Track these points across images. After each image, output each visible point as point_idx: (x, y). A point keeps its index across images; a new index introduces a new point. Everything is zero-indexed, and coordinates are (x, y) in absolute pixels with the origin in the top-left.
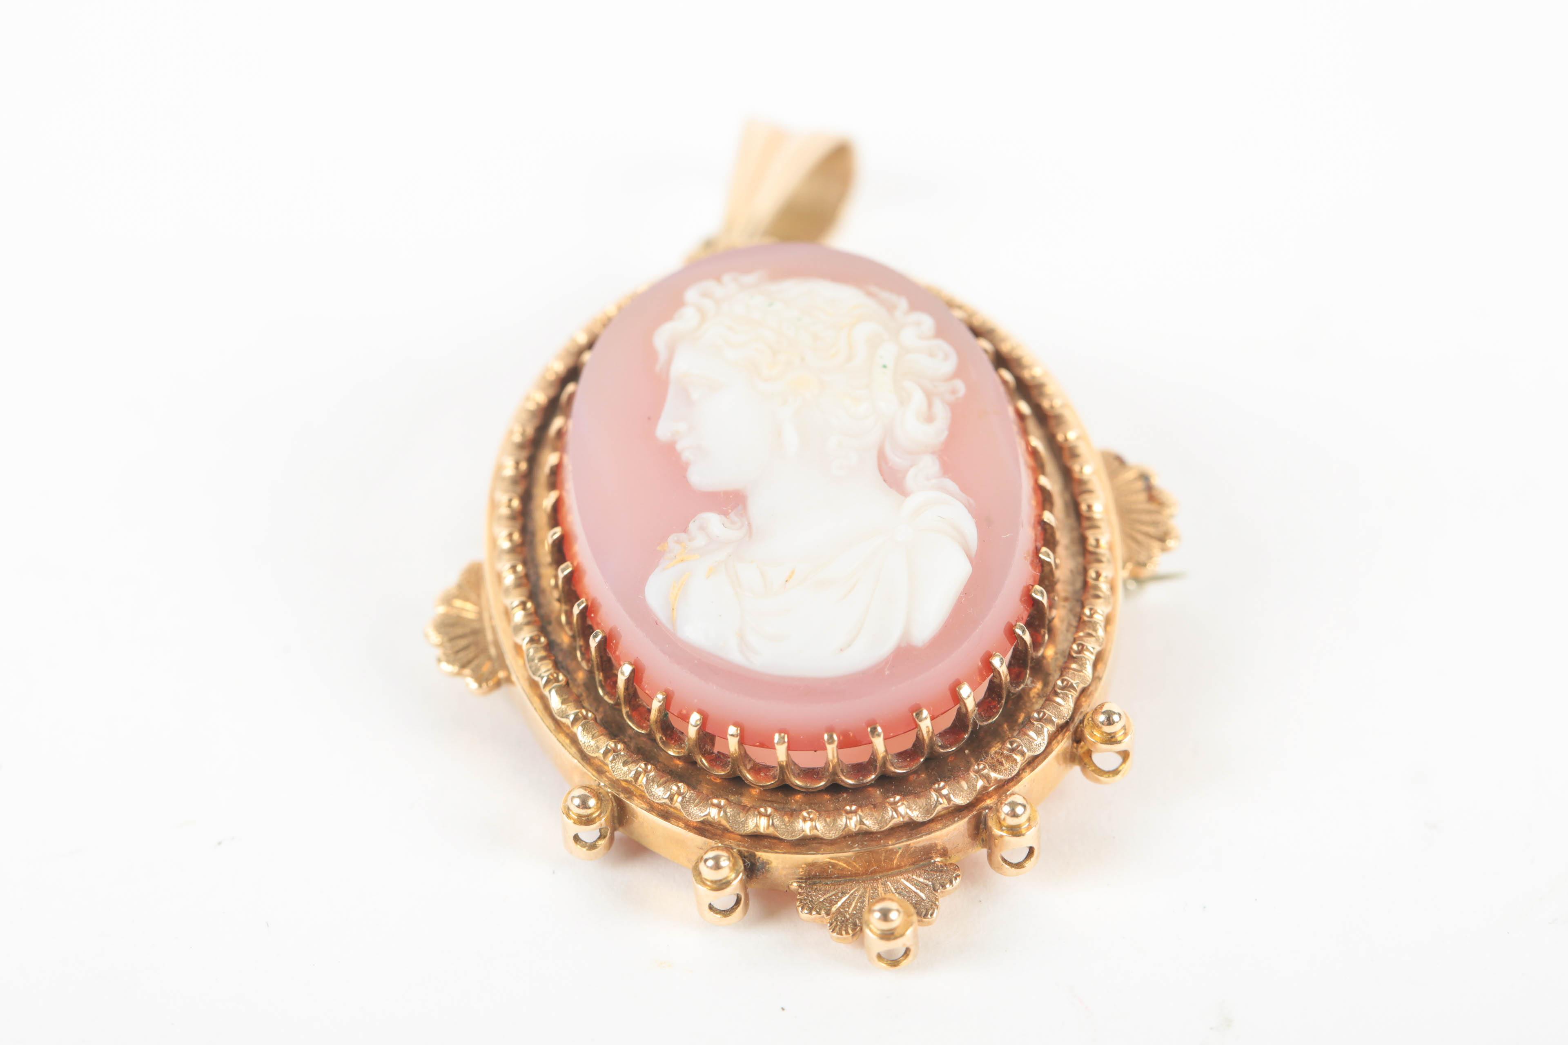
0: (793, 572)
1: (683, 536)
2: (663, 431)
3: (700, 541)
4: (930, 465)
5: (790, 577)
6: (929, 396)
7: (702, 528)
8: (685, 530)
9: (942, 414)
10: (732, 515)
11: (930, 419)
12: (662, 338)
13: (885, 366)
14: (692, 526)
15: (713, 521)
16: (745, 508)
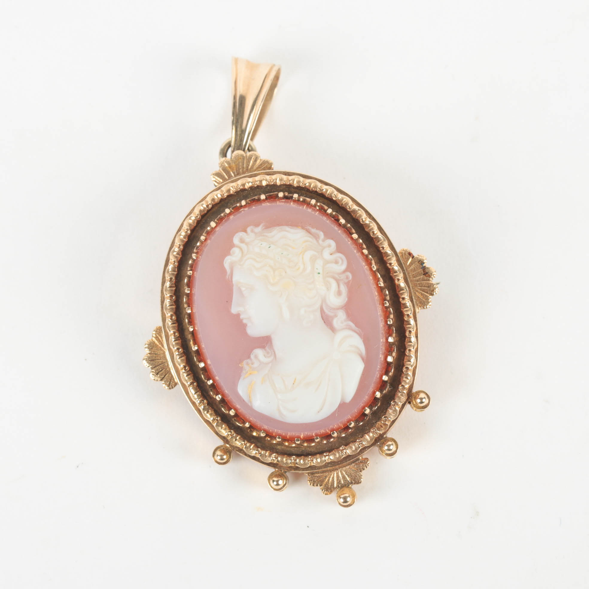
0: (295, 379)
1: (248, 361)
2: (234, 310)
3: (256, 365)
4: (342, 315)
5: (295, 381)
6: (338, 281)
7: (256, 357)
8: (249, 357)
9: (344, 289)
10: (267, 348)
11: (339, 293)
12: (227, 262)
13: (319, 273)
14: (252, 356)
15: (259, 353)
16: (271, 343)
